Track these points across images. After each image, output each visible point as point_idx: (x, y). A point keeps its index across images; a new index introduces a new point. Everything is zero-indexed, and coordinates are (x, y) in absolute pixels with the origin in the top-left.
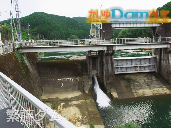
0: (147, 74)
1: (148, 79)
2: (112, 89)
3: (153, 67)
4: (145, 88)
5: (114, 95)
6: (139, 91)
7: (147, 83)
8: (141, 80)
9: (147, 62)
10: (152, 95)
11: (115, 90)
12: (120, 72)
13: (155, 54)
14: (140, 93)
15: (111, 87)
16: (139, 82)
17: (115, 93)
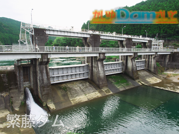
0: (82, 81)
1: (83, 86)
2: (49, 101)
3: (87, 74)
4: (81, 95)
5: (50, 107)
6: (76, 99)
7: (82, 90)
8: (77, 87)
9: (82, 70)
10: (87, 100)
11: (52, 101)
12: (56, 81)
13: (88, 62)
14: (76, 100)
15: (47, 99)
16: (75, 90)
17: (52, 104)
